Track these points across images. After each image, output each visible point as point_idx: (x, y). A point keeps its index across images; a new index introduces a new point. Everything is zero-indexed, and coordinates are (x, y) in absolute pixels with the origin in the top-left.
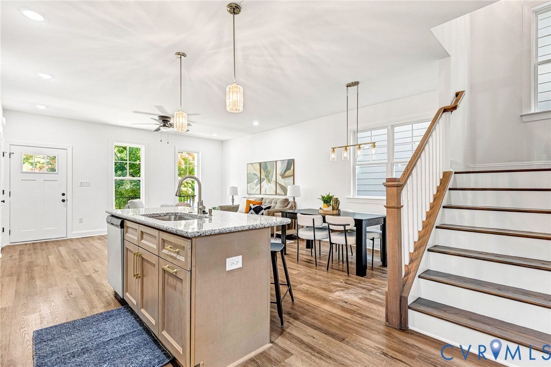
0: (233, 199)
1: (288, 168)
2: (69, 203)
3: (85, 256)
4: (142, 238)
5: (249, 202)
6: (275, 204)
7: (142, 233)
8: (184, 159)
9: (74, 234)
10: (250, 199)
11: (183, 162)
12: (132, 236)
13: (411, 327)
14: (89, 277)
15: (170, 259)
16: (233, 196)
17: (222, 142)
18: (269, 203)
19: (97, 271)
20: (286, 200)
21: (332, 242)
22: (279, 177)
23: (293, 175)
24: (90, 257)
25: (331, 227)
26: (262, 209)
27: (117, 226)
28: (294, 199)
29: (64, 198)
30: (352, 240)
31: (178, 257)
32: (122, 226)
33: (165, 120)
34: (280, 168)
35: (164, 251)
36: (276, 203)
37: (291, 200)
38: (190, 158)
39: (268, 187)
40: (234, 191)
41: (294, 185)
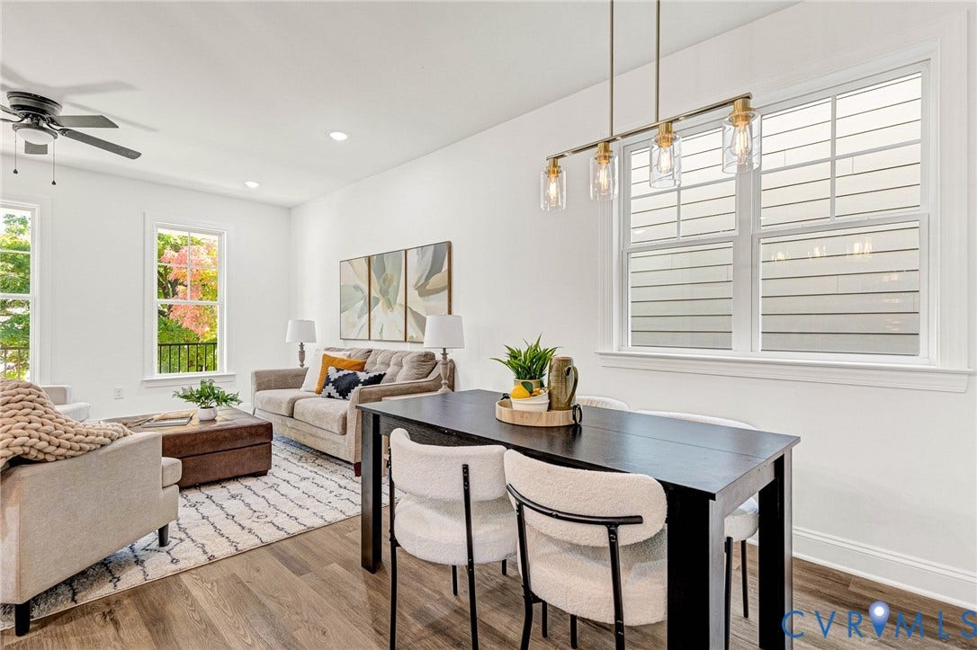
0: (302, 353)
1: (434, 269)
5: (328, 361)
6: (395, 369)
10: (334, 354)
16: (302, 346)
17: (289, 210)
18: (383, 363)
20: (428, 358)
22: (413, 293)
23: (449, 288)
26: (357, 382)
28: (445, 354)
34: (416, 269)
36: (400, 365)
37: (439, 357)
39: (387, 321)
40: (306, 330)
41: (450, 313)
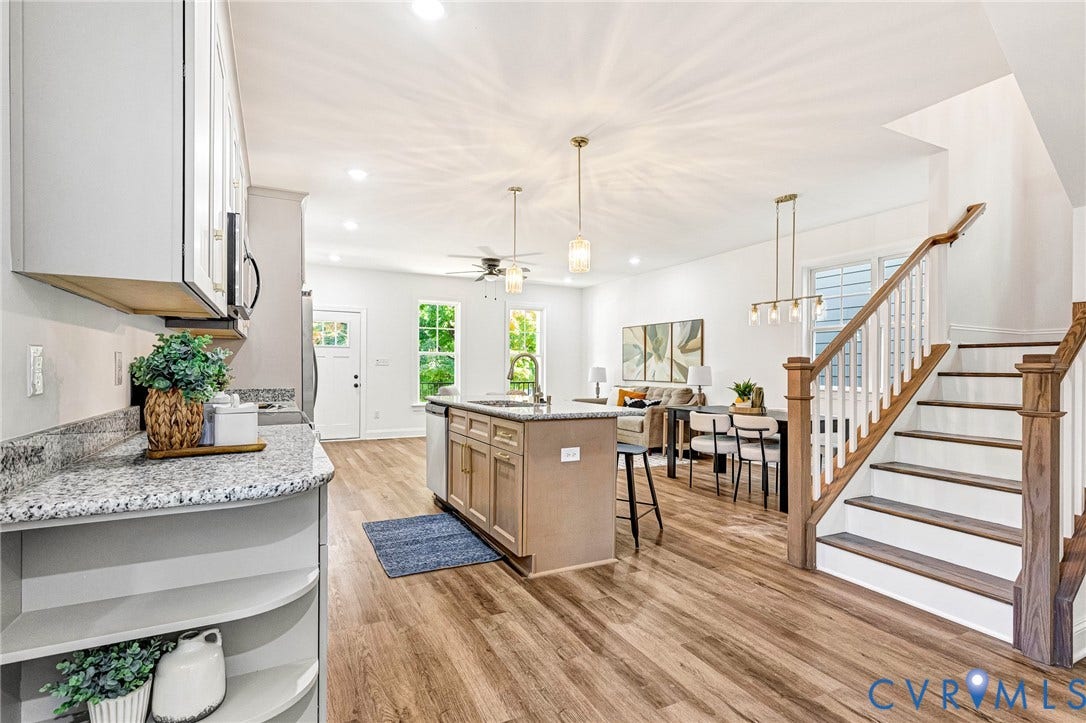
0: (598, 389)
1: (692, 336)
2: (363, 388)
3: (389, 461)
4: (471, 427)
5: (623, 394)
6: (667, 398)
7: (471, 420)
8: (518, 319)
9: (369, 434)
10: (625, 389)
11: (517, 324)
12: (459, 426)
13: (820, 567)
14: (401, 483)
15: (501, 446)
16: (598, 384)
17: (581, 290)
18: (658, 395)
19: (408, 478)
20: (688, 392)
21: (742, 456)
22: (677, 352)
23: (702, 348)
24: (394, 462)
25: (742, 433)
26: (644, 405)
27: (440, 414)
28: (700, 389)
29: (356, 381)
30: (774, 455)
31: (511, 443)
32: (447, 414)
33: (491, 264)
34: (679, 336)
35: (496, 438)
36: (670, 396)
37: (695, 391)
38: (529, 316)
39: (659, 369)
40: (601, 374)
41: (702, 364)
